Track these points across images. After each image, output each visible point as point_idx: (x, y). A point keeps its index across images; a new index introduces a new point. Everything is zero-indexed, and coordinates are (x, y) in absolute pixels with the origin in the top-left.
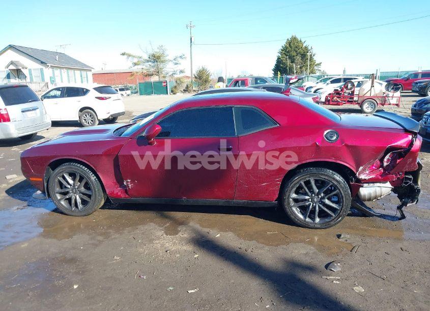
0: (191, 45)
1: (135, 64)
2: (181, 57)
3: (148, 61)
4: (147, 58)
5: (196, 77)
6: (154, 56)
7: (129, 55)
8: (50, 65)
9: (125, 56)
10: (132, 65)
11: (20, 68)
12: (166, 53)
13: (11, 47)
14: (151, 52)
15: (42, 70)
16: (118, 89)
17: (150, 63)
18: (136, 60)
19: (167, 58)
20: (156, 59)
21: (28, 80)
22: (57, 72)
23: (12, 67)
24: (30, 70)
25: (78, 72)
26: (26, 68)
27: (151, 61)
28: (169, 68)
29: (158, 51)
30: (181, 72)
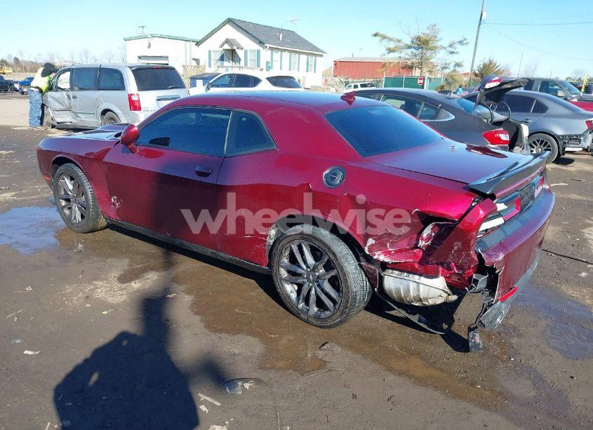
0: (480, 24)
1: (390, 51)
2: (461, 42)
3: (409, 47)
4: (409, 42)
5: (476, 75)
6: (419, 39)
7: (384, 37)
8: (268, 46)
9: (378, 38)
10: (386, 52)
11: (235, 48)
12: (439, 36)
13: (230, 21)
14: (415, 33)
15: (259, 51)
16: (359, 84)
17: (412, 50)
18: (392, 45)
19: (438, 44)
20: (422, 43)
21: (242, 63)
22: (277, 55)
23: (227, 47)
24: (246, 52)
25: (303, 57)
26: (242, 49)
27: (414, 47)
28: (439, 58)
29: (428, 32)
30: (458, 65)
